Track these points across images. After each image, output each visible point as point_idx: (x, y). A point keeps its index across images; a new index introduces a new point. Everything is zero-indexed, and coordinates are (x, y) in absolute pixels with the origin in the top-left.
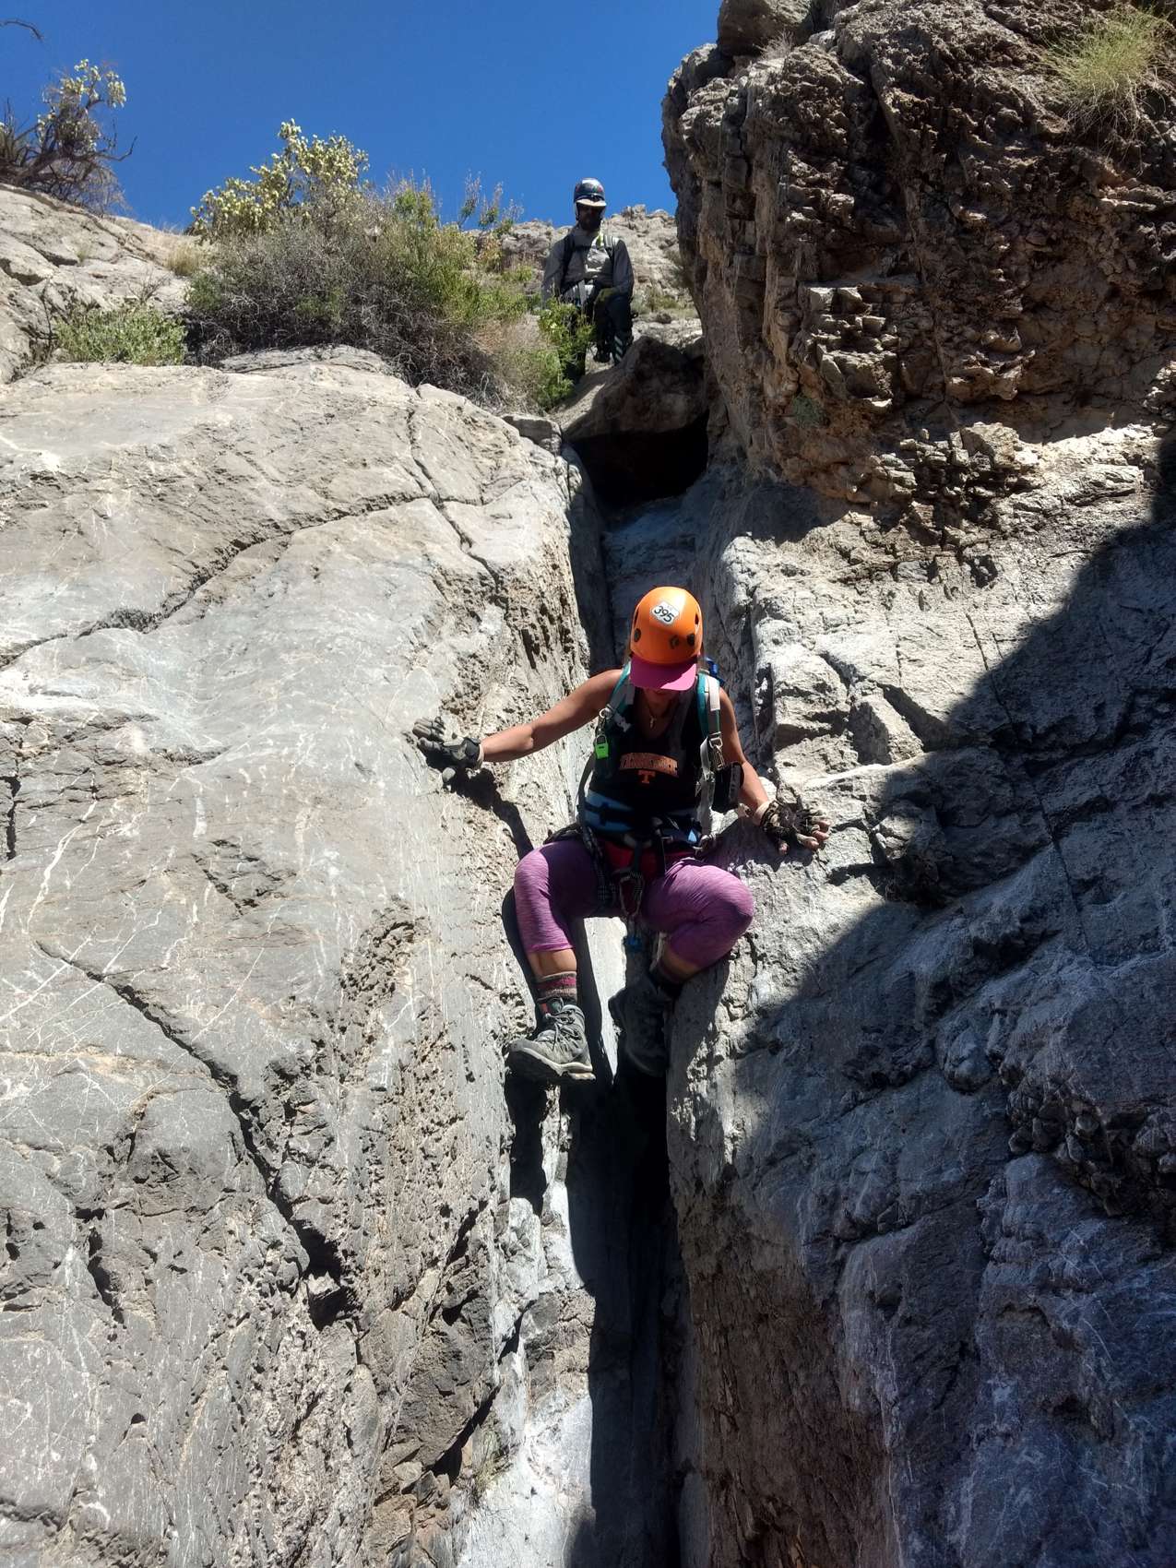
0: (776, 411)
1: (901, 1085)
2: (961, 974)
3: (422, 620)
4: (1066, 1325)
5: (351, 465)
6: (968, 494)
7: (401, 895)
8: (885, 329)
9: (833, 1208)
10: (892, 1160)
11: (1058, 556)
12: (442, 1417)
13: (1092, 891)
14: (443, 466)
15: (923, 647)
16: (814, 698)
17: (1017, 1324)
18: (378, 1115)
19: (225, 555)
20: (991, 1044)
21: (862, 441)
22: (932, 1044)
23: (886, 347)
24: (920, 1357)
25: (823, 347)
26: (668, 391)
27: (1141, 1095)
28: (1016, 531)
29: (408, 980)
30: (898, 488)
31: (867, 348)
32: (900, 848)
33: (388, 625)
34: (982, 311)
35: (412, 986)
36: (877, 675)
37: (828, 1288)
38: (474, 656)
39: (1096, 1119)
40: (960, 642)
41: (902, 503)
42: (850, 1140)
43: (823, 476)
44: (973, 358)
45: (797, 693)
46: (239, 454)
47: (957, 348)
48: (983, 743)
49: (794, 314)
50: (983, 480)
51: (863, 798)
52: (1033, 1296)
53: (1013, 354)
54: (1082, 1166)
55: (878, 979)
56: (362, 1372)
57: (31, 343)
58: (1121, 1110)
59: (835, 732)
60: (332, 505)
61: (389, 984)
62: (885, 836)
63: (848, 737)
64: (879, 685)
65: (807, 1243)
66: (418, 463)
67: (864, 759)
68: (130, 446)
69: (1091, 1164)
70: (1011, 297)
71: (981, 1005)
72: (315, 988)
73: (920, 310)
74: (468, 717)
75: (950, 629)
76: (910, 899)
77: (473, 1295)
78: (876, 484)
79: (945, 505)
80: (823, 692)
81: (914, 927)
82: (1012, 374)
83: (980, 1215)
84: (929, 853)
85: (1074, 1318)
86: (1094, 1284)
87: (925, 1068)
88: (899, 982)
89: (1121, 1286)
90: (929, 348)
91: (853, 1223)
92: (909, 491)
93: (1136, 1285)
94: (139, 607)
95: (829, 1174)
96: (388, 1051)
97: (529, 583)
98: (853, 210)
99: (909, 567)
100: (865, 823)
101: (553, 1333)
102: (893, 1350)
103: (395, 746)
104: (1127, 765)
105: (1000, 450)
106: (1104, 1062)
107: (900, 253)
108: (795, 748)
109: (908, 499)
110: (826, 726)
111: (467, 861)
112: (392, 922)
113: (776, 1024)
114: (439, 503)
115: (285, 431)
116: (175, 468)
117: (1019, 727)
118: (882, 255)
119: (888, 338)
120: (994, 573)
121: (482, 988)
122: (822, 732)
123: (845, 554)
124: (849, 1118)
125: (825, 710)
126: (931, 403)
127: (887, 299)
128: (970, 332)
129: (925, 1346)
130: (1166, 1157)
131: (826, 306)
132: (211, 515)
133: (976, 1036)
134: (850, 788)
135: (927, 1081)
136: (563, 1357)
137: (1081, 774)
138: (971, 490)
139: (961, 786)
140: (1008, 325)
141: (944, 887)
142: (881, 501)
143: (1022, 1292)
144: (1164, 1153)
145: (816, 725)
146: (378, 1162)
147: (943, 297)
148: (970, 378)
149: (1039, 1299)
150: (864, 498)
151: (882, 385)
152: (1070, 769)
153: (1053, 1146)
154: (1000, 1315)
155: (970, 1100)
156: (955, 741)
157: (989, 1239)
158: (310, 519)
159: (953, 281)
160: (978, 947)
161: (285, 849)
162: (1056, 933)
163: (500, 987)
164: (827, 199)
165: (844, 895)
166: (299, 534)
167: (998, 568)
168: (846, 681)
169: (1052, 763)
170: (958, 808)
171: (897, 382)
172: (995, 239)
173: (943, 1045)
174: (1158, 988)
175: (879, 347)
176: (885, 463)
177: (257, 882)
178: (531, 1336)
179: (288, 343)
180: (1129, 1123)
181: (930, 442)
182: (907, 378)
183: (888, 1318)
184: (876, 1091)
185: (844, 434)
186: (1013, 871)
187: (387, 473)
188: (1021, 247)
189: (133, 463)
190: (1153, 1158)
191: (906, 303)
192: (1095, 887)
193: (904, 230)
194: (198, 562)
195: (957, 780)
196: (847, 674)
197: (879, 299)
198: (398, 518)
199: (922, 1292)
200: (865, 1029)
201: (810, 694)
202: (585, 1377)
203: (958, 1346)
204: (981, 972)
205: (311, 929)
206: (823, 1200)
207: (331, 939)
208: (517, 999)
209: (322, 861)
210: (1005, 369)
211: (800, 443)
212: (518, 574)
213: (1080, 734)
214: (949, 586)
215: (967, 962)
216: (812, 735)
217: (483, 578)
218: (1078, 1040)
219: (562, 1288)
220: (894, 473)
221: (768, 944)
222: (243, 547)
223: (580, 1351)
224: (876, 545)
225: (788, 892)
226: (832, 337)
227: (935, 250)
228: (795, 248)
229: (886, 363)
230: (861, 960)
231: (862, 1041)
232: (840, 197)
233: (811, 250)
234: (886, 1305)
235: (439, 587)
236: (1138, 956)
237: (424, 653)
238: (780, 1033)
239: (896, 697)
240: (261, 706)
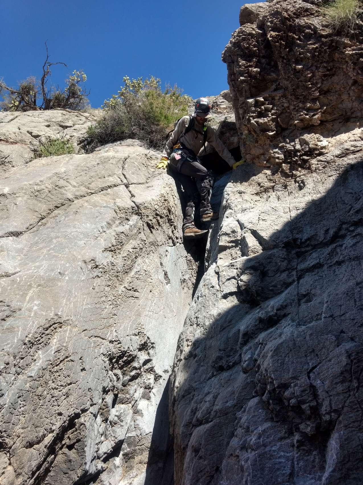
0: (243, 140)
1: (228, 370)
2: (253, 330)
3: (106, 223)
4: (243, 463)
5: (100, 178)
6: (300, 159)
7: (59, 314)
8: (272, 109)
9: (195, 413)
10: (215, 397)
11: (330, 176)
12: (64, 481)
13: (306, 298)
14: (133, 173)
15: (269, 215)
16: (231, 235)
17: (232, 460)
18: (28, 385)
19: (52, 211)
20: (255, 356)
21: (268, 146)
22: (240, 355)
23: (272, 115)
24: (201, 471)
25: (251, 118)
26: (232, 136)
27: (291, 376)
28: (316, 169)
29: (55, 341)
30: (277, 160)
31: (266, 116)
32: (245, 285)
33: (93, 226)
34: (305, 97)
35: (56, 342)
36: (250, 226)
37: (186, 443)
38: (123, 233)
39: (274, 385)
40: (283, 211)
41: (280, 165)
42: (206, 390)
43: (257, 159)
44: (302, 113)
45: (226, 234)
46: (64, 180)
47: (297, 111)
48: (280, 247)
49: (244, 109)
50: (306, 154)
51: (237, 269)
52: (238, 451)
53: (318, 109)
54: (268, 402)
55: (229, 332)
56: (10, 468)
57: (35, 154)
58: (282, 382)
59: (236, 246)
60: (89, 191)
61: (48, 342)
62: (241, 282)
63: (240, 248)
64: (250, 230)
65: (184, 426)
66: (123, 174)
67: (243, 255)
68: (31, 182)
69: (271, 401)
70: (314, 91)
71: (256, 341)
72: (12, 346)
73: (284, 101)
74: (117, 252)
75: (280, 207)
76: (248, 303)
77: (78, 441)
78: (272, 160)
79: (294, 164)
80: (234, 233)
81: (247, 313)
82: (316, 117)
83: (236, 418)
84: (254, 287)
85: (247, 461)
86: (258, 448)
87: (237, 364)
88: (235, 333)
89: (267, 449)
90: (289, 112)
91: (198, 420)
92: (281, 161)
93: (273, 449)
94: (16, 230)
95: (196, 402)
96: (38, 364)
97: (150, 207)
98: (260, 73)
99: (279, 187)
100: (236, 277)
101: (135, 450)
102: (193, 468)
103: (78, 265)
104: (331, 251)
105: (312, 143)
106: (283, 363)
107: (277, 83)
108: (224, 253)
109: (281, 163)
110: (234, 244)
111: (104, 299)
112: (53, 323)
113: (198, 348)
114: (127, 186)
115: (83, 171)
116: (43, 187)
117: (295, 240)
118: (272, 85)
119: (273, 111)
120: (304, 185)
121: (102, 340)
122: (232, 246)
123: (259, 184)
124: (209, 382)
125: (234, 239)
126: (291, 130)
127: (273, 99)
128: (301, 105)
129: (204, 467)
130: (292, 400)
131: (252, 105)
132: (51, 199)
133: (252, 352)
134: (233, 266)
135: (236, 369)
136: (137, 459)
137: (314, 255)
138: (302, 158)
139: (270, 262)
140: (314, 100)
141: (258, 298)
142: (274, 165)
143: (235, 449)
144: (293, 398)
145: (230, 244)
146: (24, 401)
147: (291, 95)
148: (302, 120)
149: (240, 452)
150: (268, 165)
151: (272, 127)
152: (311, 254)
153: (263, 395)
154: (229, 457)
155: (245, 375)
156: (272, 247)
157: (236, 428)
158: (81, 196)
159: (294, 89)
160: (261, 320)
161: (21, 302)
162: (289, 314)
163: (110, 339)
164: (251, 71)
165: (227, 303)
166: (76, 201)
167: (306, 183)
168: (242, 229)
169: (306, 252)
170: (268, 270)
171: (277, 125)
172: (306, 73)
173: (242, 356)
174: (311, 335)
175: (270, 115)
176: (274, 152)
177: (7, 313)
178: (125, 451)
179: (114, 141)
180: (285, 386)
181: (289, 143)
182: (281, 123)
183: (196, 456)
184: (220, 372)
185: (262, 145)
186: (282, 292)
187: (111, 179)
188: (317, 74)
189: (30, 187)
190: (289, 400)
191: (279, 99)
192: (307, 297)
193: (278, 75)
194: (42, 214)
195: (269, 260)
196: (242, 226)
197: (271, 100)
198: (110, 192)
199: (207, 447)
200: (220, 350)
201: (230, 234)
202: (146, 466)
203: (215, 468)
204: (260, 329)
205: (18, 327)
206: (192, 411)
207: (24, 330)
208: (119, 342)
209: (32, 305)
210: (314, 115)
211: (251, 149)
212: (146, 205)
213: (318, 240)
214: (290, 191)
215: (256, 325)
216: (229, 248)
217: (133, 208)
218: (277, 355)
219: (139, 435)
220: (277, 155)
221: (201, 320)
222: (58, 207)
223: (145, 456)
224: (270, 180)
225: (210, 302)
226: (254, 114)
227: (287, 80)
228: (243, 88)
229: (273, 120)
230: (225, 326)
231: (218, 354)
232: (255, 70)
233: (247, 88)
234: (196, 451)
235: (116, 212)
236: (314, 322)
237: (104, 234)
238: (198, 351)
239: (254, 233)
240: (39, 257)
